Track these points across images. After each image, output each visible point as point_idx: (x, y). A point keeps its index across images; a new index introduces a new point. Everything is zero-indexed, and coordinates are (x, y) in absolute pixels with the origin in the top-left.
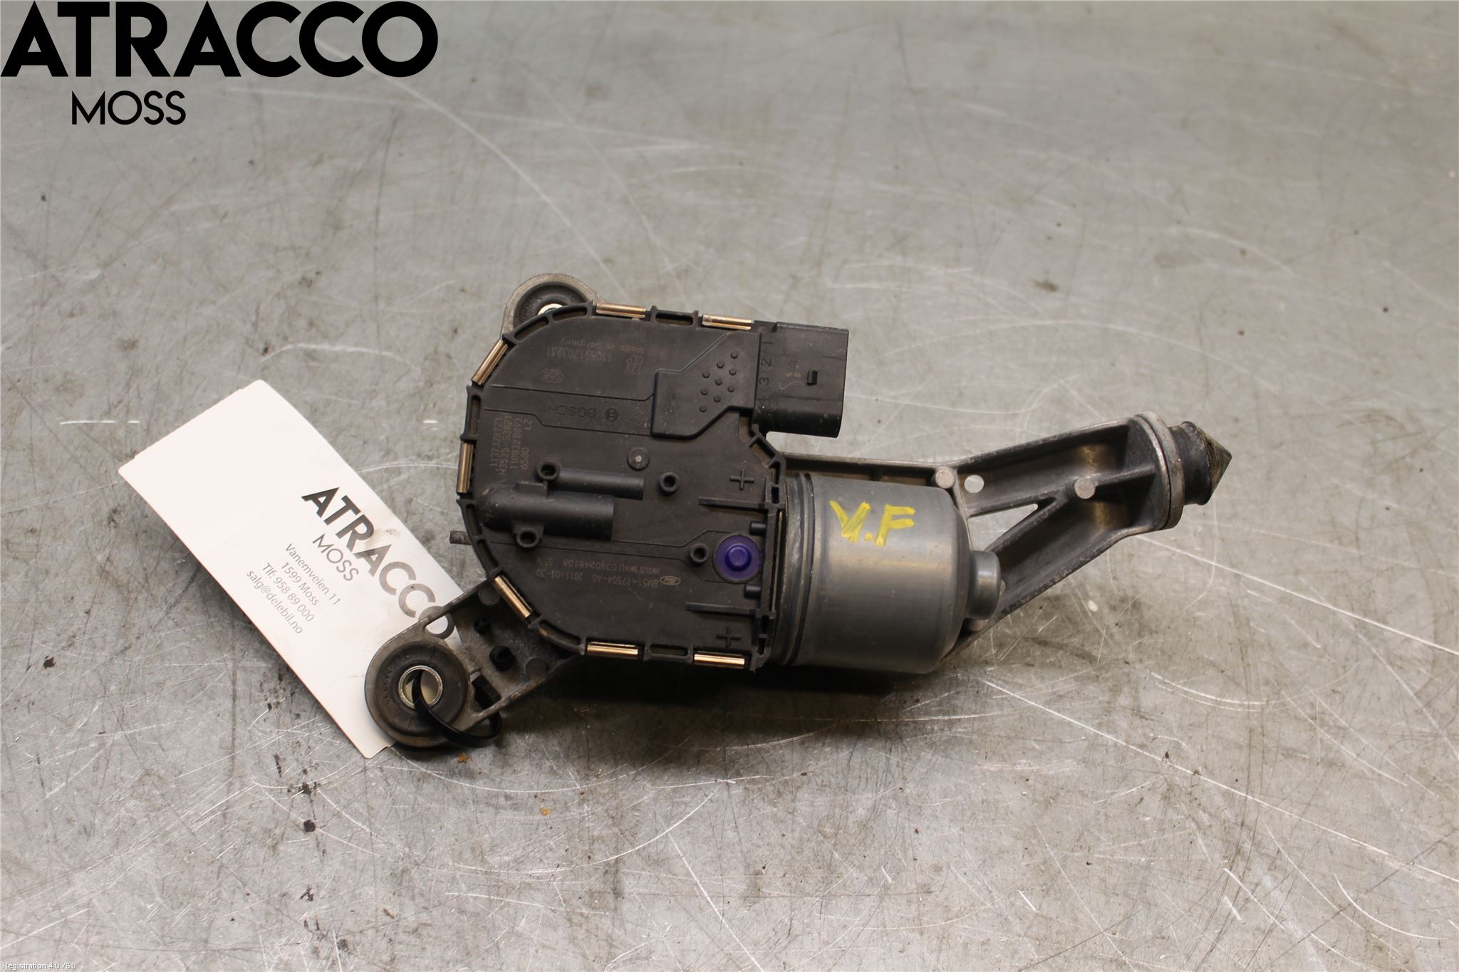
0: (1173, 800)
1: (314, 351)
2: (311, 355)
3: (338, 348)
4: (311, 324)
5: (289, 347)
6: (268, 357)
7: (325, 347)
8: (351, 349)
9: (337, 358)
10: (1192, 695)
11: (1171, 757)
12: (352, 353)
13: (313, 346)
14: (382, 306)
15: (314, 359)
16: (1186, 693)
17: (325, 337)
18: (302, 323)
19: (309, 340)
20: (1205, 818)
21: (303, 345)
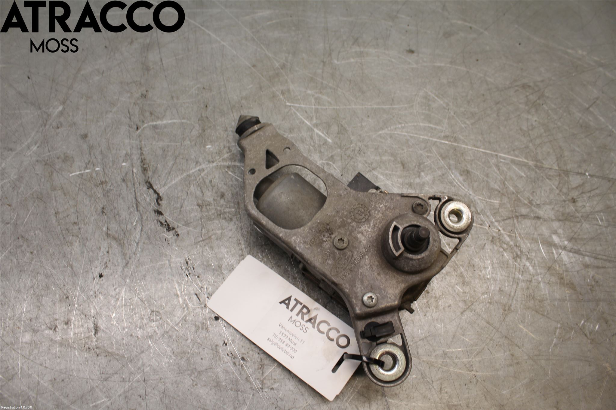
0: (494, 242)
1: (156, 125)
2: (155, 127)
3: (165, 122)
4: (151, 114)
5: (146, 125)
6: (140, 131)
7: (159, 122)
8: (170, 122)
9: (165, 126)
10: (492, 202)
11: (491, 227)
12: (170, 123)
13: (155, 123)
14: (175, 101)
15: (157, 128)
16: (490, 202)
17: (158, 118)
18: (147, 114)
19: (153, 121)
20: (505, 246)
21: (150, 123)
